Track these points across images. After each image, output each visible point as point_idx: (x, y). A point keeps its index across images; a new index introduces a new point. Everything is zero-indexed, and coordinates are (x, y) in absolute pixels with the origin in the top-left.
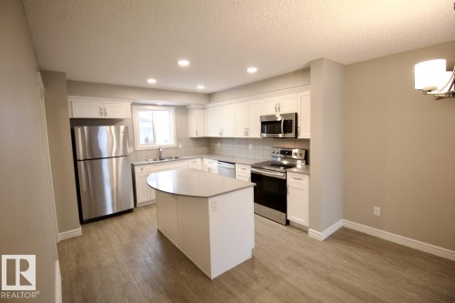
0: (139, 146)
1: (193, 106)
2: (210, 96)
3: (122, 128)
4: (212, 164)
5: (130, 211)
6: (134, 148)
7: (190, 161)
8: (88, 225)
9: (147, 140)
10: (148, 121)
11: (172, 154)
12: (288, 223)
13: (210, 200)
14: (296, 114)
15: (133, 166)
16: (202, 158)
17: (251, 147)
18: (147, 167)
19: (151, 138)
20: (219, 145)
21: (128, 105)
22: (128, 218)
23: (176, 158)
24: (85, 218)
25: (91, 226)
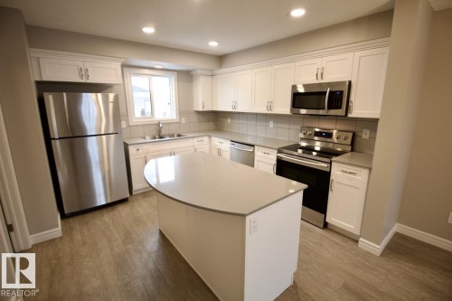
0: (134, 120)
1: (199, 71)
2: (221, 59)
3: (111, 96)
4: (223, 145)
5: (124, 201)
6: (128, 122)
7: (195, 140)
8: (71, 220)
9: (143, 112)
10: (144, 91)
11: (174, 130)
12: (326, 225)
13: (248, 218)
14: (350, 82)
15: (126, 146)
16: (210, 137)
17: (271, 124)
18: (145, 146)
19: (148, 110)
20: (229, 121)
21: (118, 66)
22: (122, 210)
23: (179, 136)
24: (66, 211)
25: (75, 222)
